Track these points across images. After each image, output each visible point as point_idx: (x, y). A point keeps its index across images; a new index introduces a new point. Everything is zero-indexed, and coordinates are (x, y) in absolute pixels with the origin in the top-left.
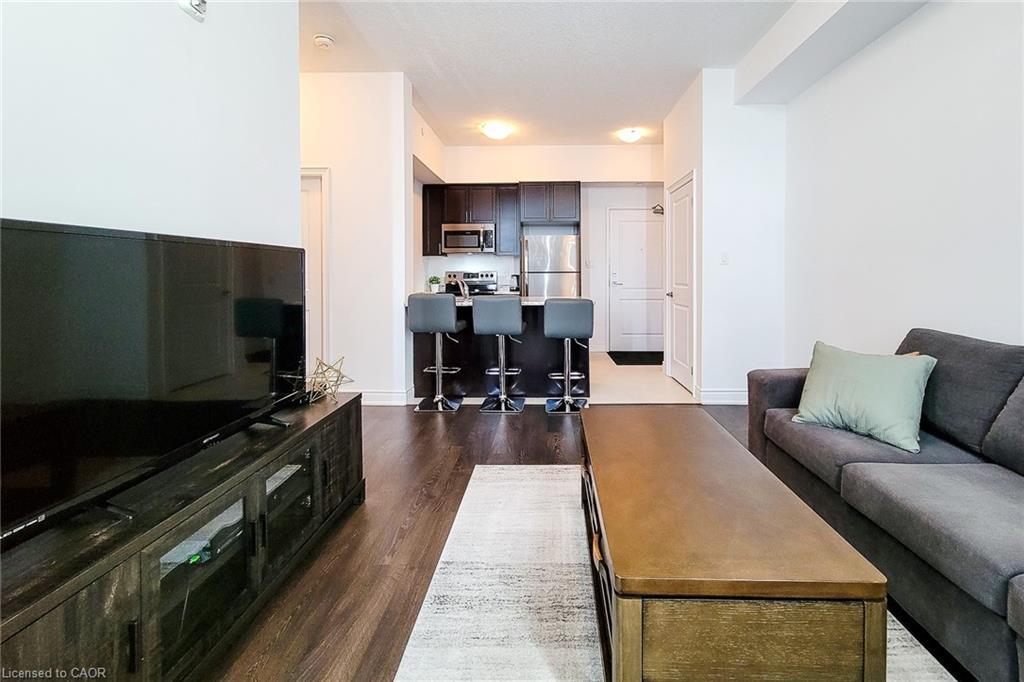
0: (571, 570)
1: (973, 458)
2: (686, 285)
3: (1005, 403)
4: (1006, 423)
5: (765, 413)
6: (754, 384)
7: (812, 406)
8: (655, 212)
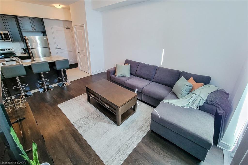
2: (84, 51)
3: (137, 69)
4: (138, 72)
5: (111, 76)
6: (108, 72)
7: (118, 74)
8: (66, 28)
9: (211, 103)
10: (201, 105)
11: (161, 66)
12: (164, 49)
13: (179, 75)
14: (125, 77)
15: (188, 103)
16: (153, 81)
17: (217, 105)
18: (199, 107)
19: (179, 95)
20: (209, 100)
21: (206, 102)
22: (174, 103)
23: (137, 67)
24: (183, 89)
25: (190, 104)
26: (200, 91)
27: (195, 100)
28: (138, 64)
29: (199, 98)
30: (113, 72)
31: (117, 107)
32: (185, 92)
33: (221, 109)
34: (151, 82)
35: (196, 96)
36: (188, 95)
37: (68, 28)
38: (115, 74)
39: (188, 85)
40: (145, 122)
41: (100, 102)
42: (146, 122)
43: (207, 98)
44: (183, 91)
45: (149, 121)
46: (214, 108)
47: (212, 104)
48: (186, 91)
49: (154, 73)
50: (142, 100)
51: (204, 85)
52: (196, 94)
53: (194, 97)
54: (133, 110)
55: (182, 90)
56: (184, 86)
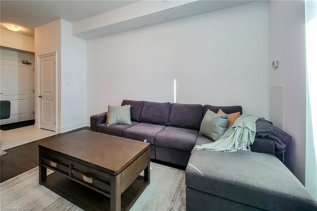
0: (55, 204)
1: (138, 123)
2: (51, 93)
3: (142, 111)
4: (143, 114)
5: (98, 126)
6: (94, 119)
7: (112, 121)
8: (23, 63)
9: (264, 135)
10: (252, 142)
11: (175, 102)
12: (175, 80)
13: (202, 110)
14: (123, 124)
15: (234, 143)
16: (167, 126)
17: (273, 136)
18: (251, 146)
19: (214, 136)
20: (259, 130)
21: (258, 136)
22: (213, 148)
23: (141, 108)
24: (218, 124)
25: (237, 144)
26: (241, 122)
27: (242, 136)
28: (142, 104)
29: (246, 132)
30: (102, 119)
31: (112, 174)
32: (222, 129)
33: (280, 141)
34: (166, 126)
35: (241, 130)
36: (226, 133)
37: (27, 63)
38: (106, 122)
39: (223, 116)
40: (172, 201)
41: (72, 174)
42: (174, 200)
43: (256, 128)
44: (218, 127)
45: (178, 195)
46: (272, 142)
47: (267, 137)
48: (222, 126)
49: (168, 112)
50: (156, 158)
51: (241, 115)
52: (239, 127)
53: (239, 132)
54: (143, 181)
55: (216, 127)
56: (218, 119)
